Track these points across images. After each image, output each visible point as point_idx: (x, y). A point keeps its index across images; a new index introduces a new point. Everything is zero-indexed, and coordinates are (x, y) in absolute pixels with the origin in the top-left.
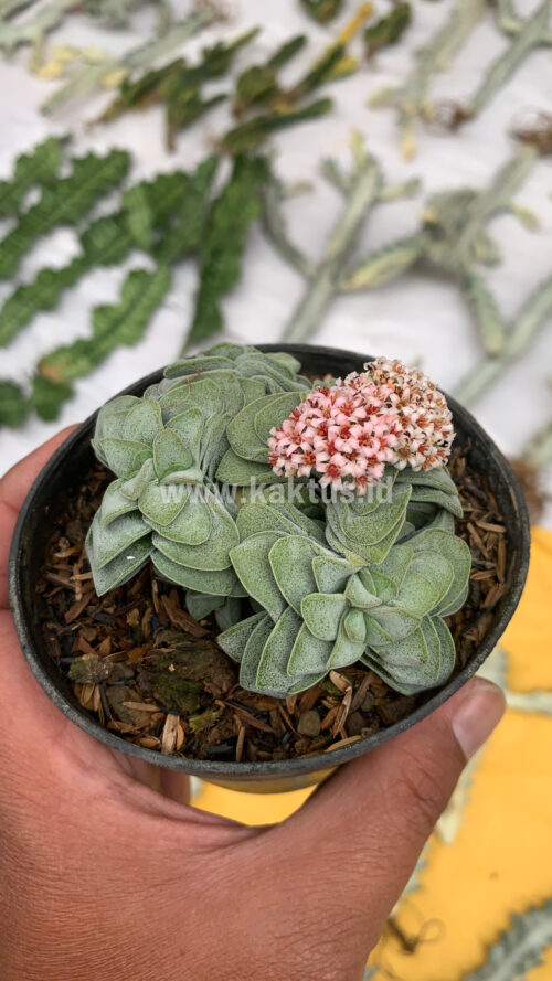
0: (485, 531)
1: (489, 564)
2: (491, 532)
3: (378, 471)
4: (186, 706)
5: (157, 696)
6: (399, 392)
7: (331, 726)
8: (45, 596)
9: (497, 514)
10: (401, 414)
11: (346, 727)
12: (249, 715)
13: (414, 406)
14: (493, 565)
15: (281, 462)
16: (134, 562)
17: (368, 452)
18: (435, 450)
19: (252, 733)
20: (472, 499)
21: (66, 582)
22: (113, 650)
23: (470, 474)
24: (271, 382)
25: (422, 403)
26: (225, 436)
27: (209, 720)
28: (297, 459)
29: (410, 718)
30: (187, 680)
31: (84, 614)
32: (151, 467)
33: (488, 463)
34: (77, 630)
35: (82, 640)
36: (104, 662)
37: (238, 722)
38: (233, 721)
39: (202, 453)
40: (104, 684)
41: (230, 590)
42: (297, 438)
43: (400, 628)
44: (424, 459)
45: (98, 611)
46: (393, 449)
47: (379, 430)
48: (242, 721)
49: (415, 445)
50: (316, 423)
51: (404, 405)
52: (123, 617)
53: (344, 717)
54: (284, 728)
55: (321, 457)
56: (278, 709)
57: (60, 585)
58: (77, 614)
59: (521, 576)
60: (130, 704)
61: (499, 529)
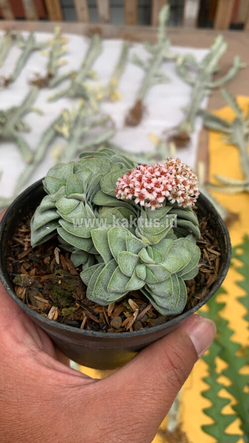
0: (211, 253)
1: (211, 268)
2: (214, 254)
3: (161, 200)
4: (63, 302)
5: (50, 296)
6: (177, 170)
7: (127, 324)
8: (11, 247)
9: (218, 247)
10: (176, 178)
11: (133, 326)
12: (89, 313)
13: (182, 176)
14: (213, 268)
15: (120, 192)
16: (49, 229)
17: (158, 190)
18: (189, 198)
19: (90, 321)
20: (207, 239)
21: (21, 242)
22: (36, 274)
23: (207, 229)
24: (124, 165)
25: (186, 176)
26: (99, 184)
27: (71, 311)
28: (127, 190)
29: (162, 325)
30: (65, 290)
31: (26, 257)
32: (64, 190)
33: (216, 225)
34: (22, 263)
35: (22, 267)
36: (30, 278)
37: (84, 315)
38: (82, 314)
39: (88, 189)
40: (29, 288)
41: (89, 249)
42: (128, 182)
43: (161, 276)
44: (183, 200)
45: (33, 256)
46: (170, 191)
47: (164, 182)
48: (86, 315)
49: (180, 193)
50: (137, 175)
51: (178, 174)
52: (43, 259)
53: (133, 322)
54: (105, 323)
55: (137, 190)
56: (103, 313)
57: (19, 243)
58: (23, 256)
59: (224, 273)
60: (37, 298)
61: (218, 254)
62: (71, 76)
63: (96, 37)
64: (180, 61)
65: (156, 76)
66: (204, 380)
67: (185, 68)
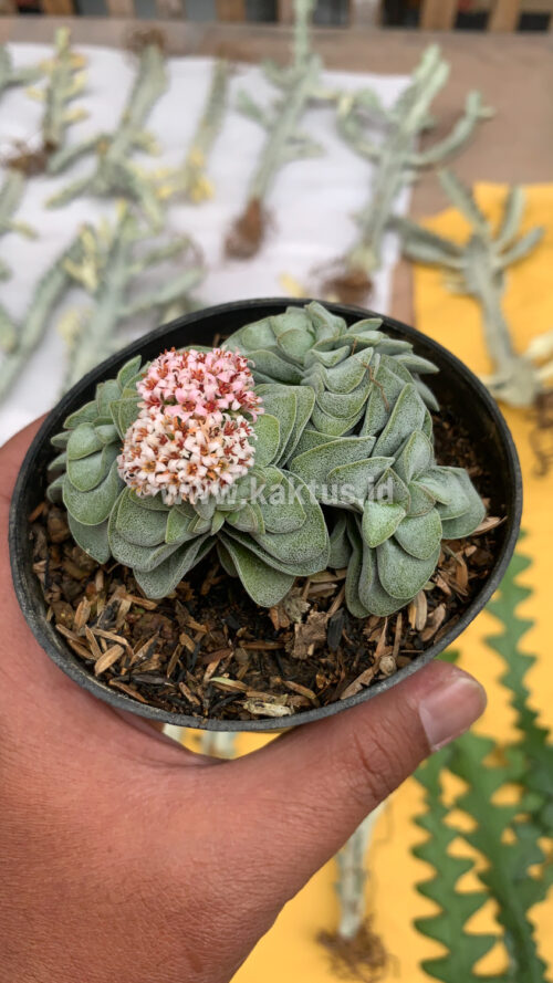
62: (99, 146)
63: (153, 52)
64: (345, 105)
65: (292, 141)
66: (418, 822)
67: (359, 121)
